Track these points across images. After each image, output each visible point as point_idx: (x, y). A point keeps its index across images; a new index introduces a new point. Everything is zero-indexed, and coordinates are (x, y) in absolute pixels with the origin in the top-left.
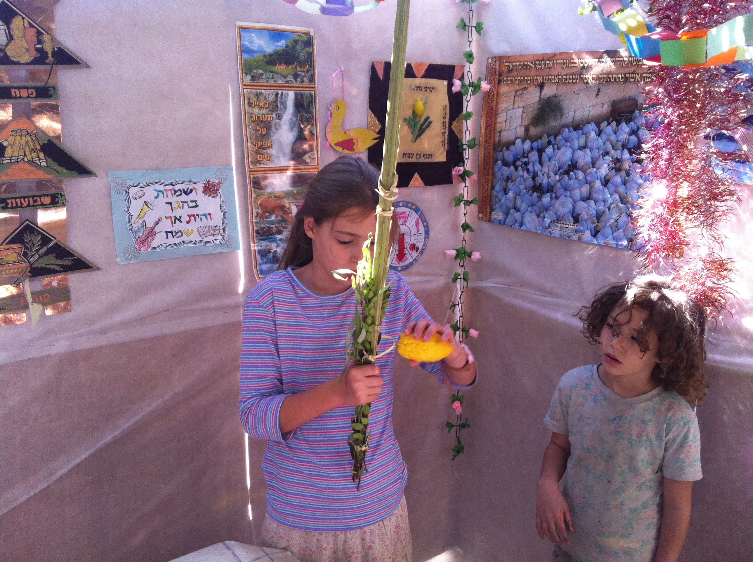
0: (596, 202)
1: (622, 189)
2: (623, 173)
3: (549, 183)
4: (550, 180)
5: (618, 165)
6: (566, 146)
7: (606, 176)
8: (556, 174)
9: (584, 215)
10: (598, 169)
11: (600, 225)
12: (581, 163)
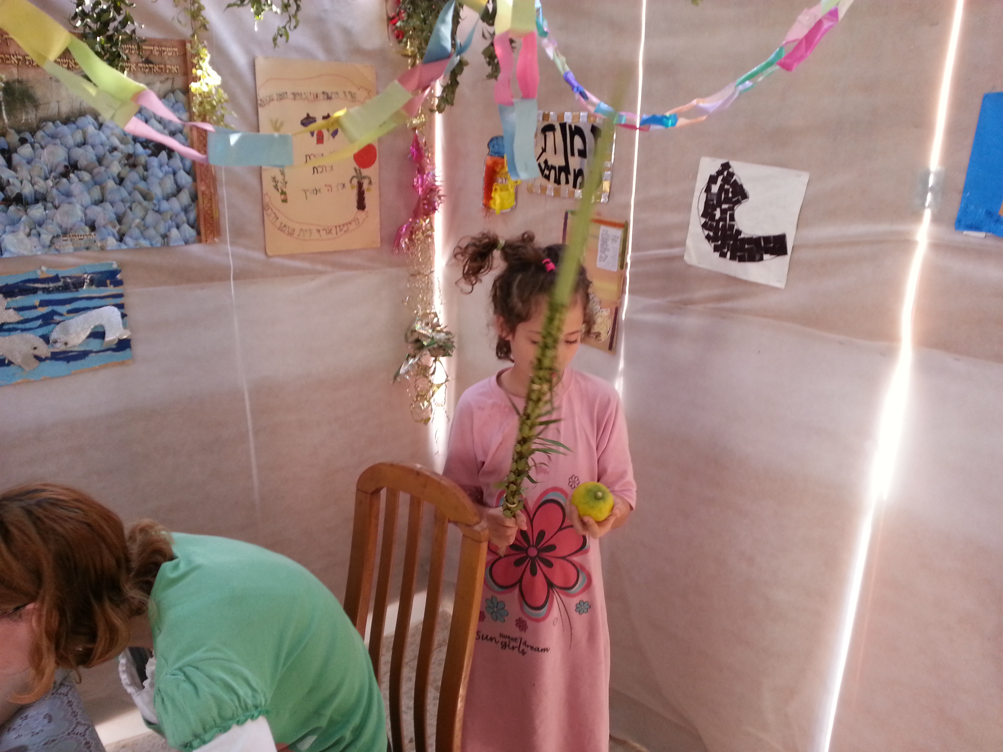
0: (112, 204)
1: (142, 185)
2: (140, 169)
3: (36, 192)
4: (36, 187)
5: (131, 161)
6: (55, 144)
7: (119, 174)
8: (46, 179)
9: (100, 221)
10: (107, 167)
11: (124, 228)
12: (82, 163)
